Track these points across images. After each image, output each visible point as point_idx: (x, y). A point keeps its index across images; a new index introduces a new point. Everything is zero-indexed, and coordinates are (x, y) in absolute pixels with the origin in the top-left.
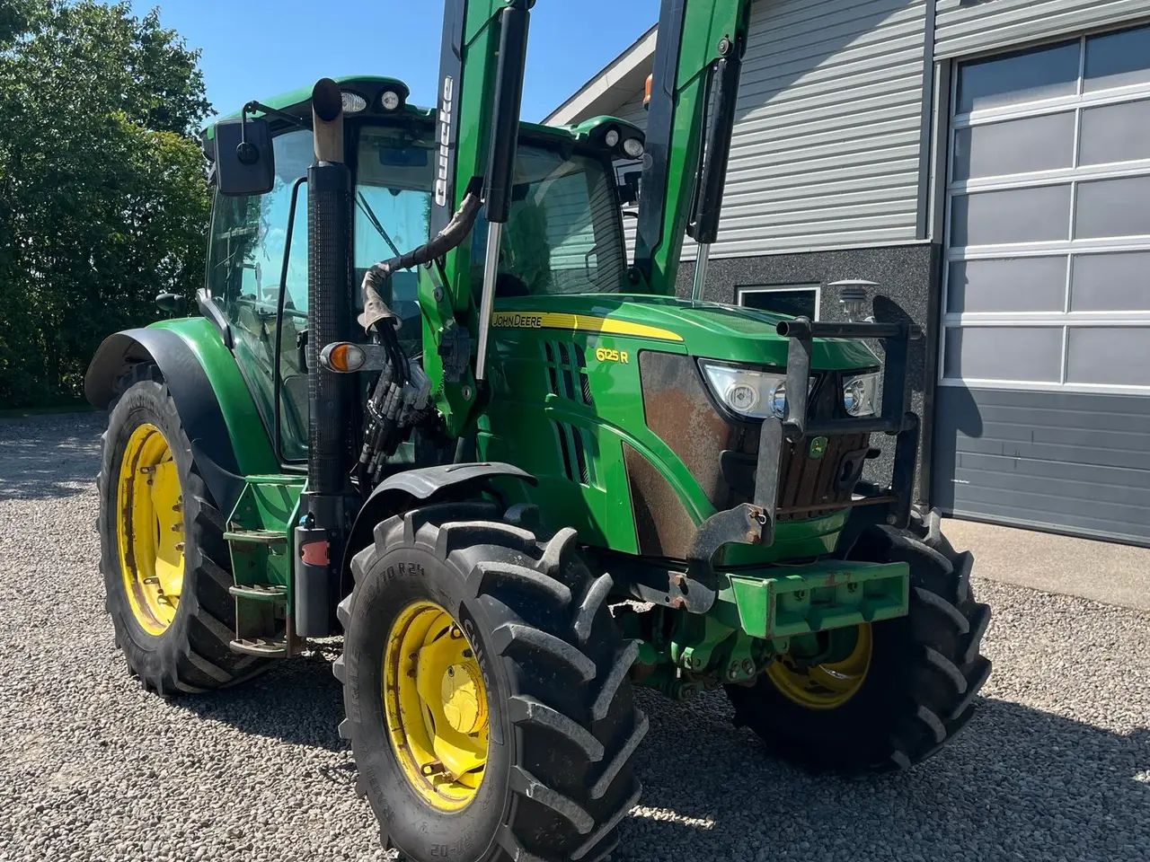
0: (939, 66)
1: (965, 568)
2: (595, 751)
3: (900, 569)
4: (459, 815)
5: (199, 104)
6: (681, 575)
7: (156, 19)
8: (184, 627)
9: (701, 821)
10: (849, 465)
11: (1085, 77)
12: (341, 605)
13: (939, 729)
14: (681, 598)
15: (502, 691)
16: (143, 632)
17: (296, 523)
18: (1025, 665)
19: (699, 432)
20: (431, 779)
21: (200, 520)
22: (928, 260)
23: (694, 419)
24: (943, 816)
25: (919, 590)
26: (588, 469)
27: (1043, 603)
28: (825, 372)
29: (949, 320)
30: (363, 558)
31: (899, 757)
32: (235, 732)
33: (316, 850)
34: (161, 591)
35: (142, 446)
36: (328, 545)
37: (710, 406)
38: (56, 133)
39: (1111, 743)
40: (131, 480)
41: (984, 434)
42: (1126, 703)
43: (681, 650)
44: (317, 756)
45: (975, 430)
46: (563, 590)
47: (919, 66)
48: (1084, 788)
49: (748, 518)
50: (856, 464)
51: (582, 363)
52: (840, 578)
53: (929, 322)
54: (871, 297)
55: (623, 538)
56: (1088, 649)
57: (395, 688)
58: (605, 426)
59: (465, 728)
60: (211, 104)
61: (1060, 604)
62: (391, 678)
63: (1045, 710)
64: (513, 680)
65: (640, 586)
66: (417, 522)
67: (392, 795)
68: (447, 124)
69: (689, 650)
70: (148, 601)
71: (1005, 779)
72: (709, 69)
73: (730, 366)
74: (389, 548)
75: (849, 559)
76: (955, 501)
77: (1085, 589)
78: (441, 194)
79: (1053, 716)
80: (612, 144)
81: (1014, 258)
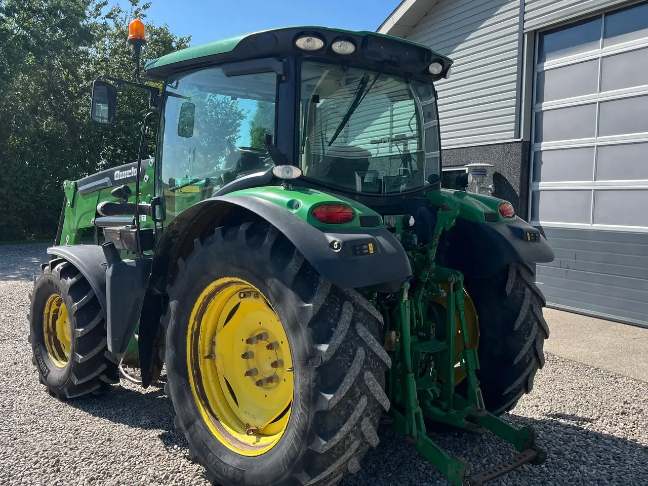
0: (526, 36)
11: (604, 38)
22: (520, 151)
29: (533, 187)
47: (516, 36)
53: (521, 187)
54: (491, 173)
81: (567, 149)
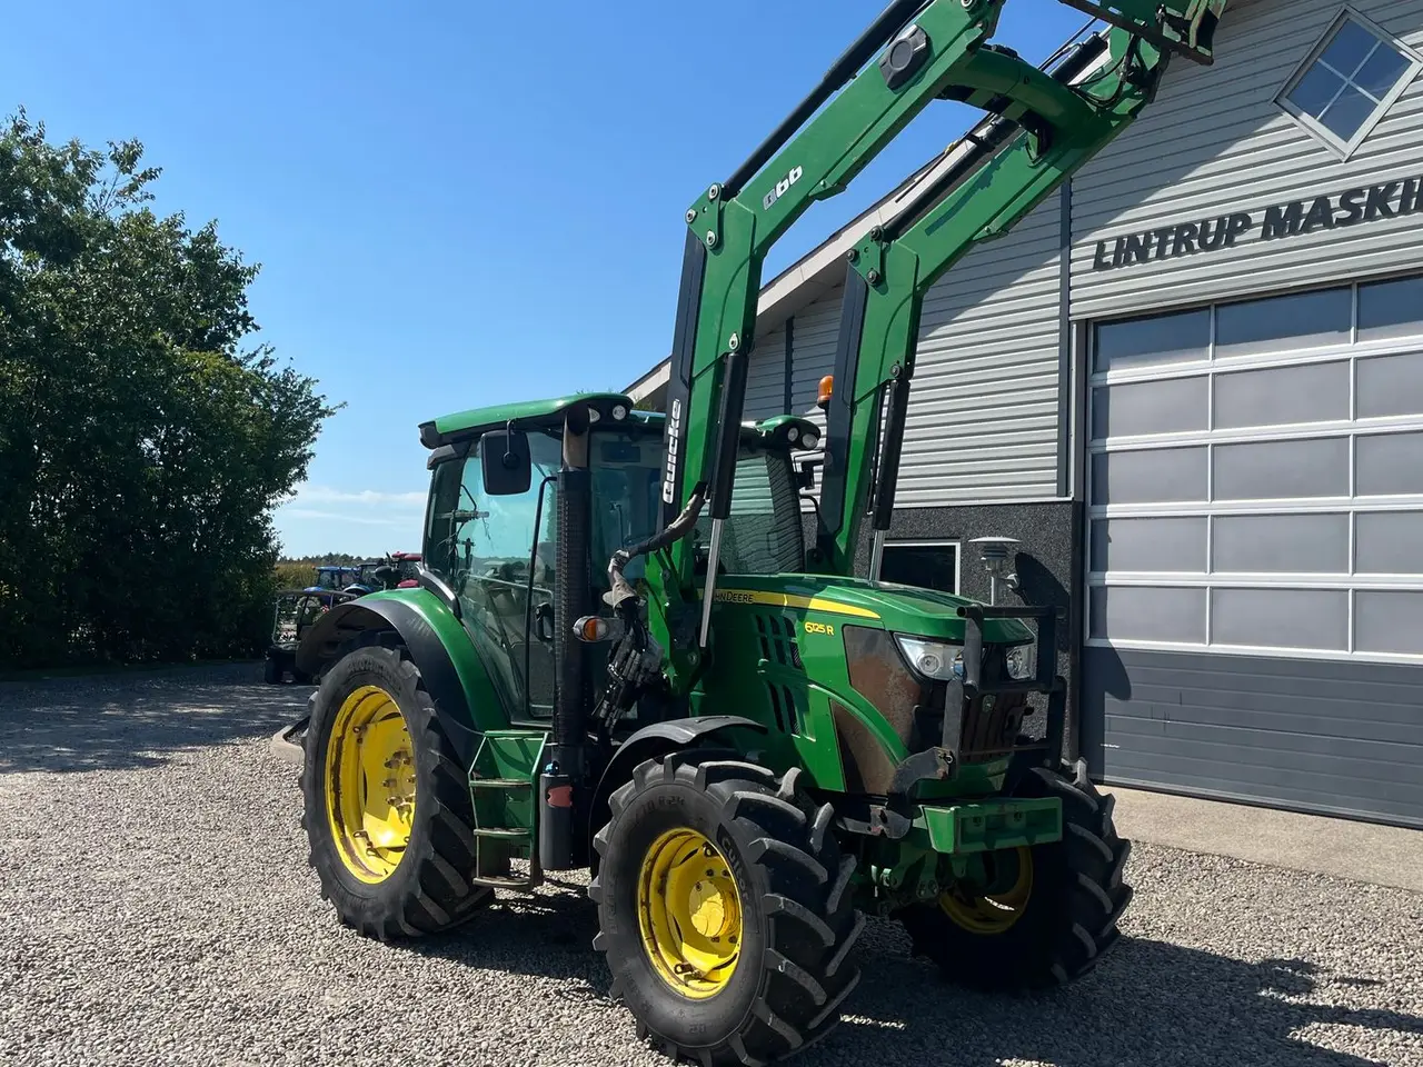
0: (1075, 326)
1: (1108, 808)
2: (829, 938)
3: (1055, 803)
4: (710, 1001)
5: (238, 318)
6: (881, 808)
7: (212, 232)
8: (415, 872)
9: (894, 1024)
10: (1012, 719)
11: (1216, 344)
12: (597, 836)
13: (1090, 944)
14: (881, 827)
15: (756, 891)
16: (357, 881)
17: (541, 769)
18: (1170, 912)
19: (897, 691)
20: (681, 977)
21: (438, 771)
22: (1069, 518)
23: (892, 681)
24: (1096, 1018)
25: (1071, 825)
26: (798, 722)
27: (1191, 862)
28: (992, 644)
29: (1093, 578)
30: (623, 794)
31: (1059, 971)
32: (463, 967)
33: (580, 1043)
34: (370, 844)
35: (356, 706)
36: (571, 789)
37: (905, 671)
38: (94, 357)
39: (1242, 969)
40: (341, 739)
41: (1133, 697)
42: (1258, 941)
43: (880, 871)
44: (547, 983)
45: (1123, 692)
46: (800, 814)
47: (1055, 325)
48: (1215, 1001)
49: (938, 759)
50: (1017, 719)
51: (792, 633)
52: (1009, 808)
53: (1073, 581)
54: (1012, 554)
55: (832, 778)
56: (1230, 900)
57: (646, 904)
58: (813, 686)
59: (711, 934)
60: (252, 318)
61: (1207, 862)
62: (644, 897)
63: (1186, 946)
64: (766, 881)
65: (846, 819)
66: (676, 763)
67: (649, 993)
68: (675, 438)
69: (887, 871)
70: (357, 853)
71: (1149, 994)
72: (880, 389)
73: (919, 639)
74: (649, 785)
75: (1014, 796)
76: (1106, 766)
77: (1232, 849)
78: (669, 493)
79: (1192, 951)
80: (793, 440)
81: (1156, 518)
